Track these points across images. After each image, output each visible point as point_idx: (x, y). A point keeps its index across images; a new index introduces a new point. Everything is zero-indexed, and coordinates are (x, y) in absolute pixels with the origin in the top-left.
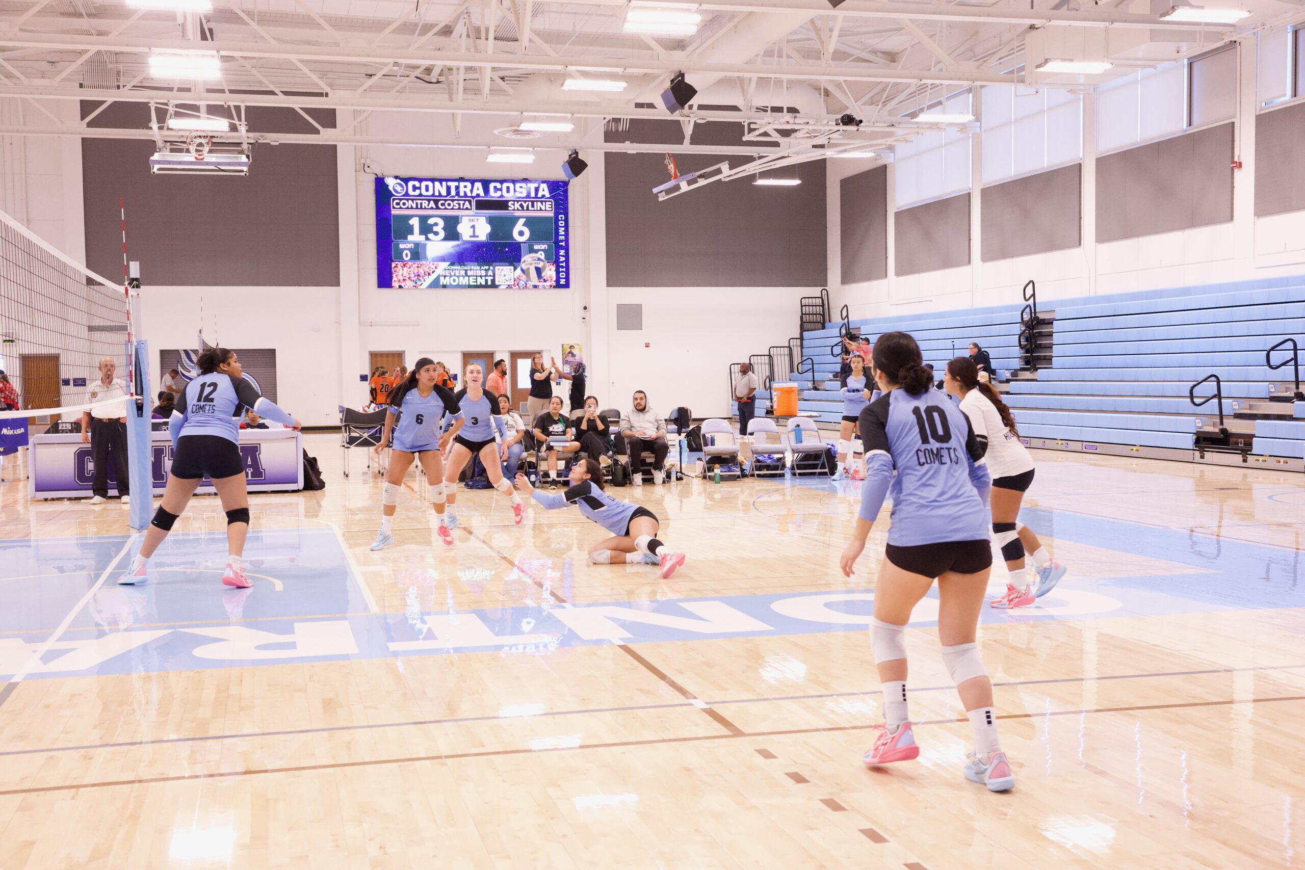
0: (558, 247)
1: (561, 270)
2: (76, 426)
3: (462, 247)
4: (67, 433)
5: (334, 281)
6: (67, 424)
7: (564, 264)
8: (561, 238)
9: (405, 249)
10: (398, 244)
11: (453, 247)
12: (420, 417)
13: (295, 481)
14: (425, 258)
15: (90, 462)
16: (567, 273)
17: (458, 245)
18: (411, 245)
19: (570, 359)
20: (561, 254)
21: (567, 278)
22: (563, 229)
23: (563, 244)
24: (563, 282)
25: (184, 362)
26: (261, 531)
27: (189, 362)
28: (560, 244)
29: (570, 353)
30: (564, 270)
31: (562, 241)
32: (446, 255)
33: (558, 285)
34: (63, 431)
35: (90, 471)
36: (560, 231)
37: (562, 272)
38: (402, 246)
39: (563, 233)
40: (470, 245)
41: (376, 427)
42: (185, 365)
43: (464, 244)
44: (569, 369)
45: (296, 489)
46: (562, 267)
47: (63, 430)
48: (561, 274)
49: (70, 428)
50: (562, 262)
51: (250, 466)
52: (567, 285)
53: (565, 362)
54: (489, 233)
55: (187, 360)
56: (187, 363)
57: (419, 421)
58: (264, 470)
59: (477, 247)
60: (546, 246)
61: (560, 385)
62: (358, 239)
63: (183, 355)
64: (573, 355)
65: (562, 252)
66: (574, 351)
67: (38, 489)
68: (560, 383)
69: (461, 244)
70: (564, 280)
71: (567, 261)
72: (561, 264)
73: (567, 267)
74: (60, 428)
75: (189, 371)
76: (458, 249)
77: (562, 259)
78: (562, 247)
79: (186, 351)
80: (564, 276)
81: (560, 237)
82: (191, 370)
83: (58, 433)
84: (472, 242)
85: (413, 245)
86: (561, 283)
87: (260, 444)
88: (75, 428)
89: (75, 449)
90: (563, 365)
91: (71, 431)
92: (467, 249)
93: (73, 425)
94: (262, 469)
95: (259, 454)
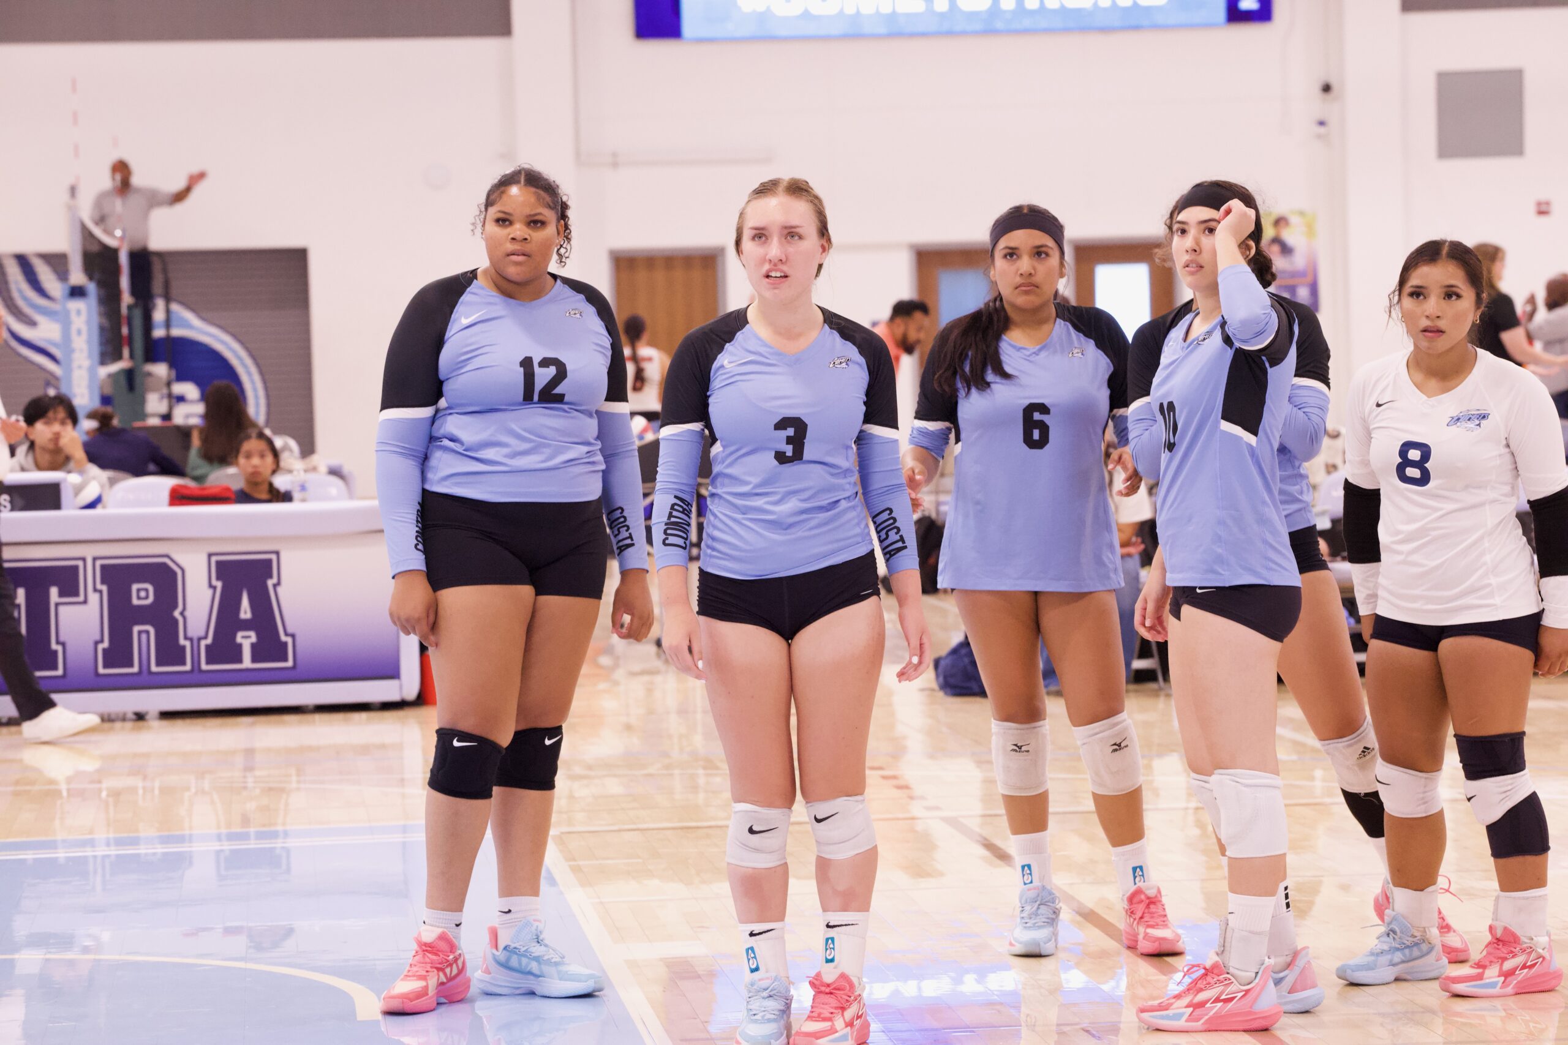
12: (1037, 416)
13: (392, 673)
25: (15, 295)
26: (286, 834)
27: (31, 294)
29: (1276, 240)
42: (20, 303)
45: (395, 697)
51: (246, 625)
55: (25, 287)
56: (25, 299)
57: (1036, 434)
58: (293, 636)
63: (14, 272)
64: (1288, 250)
75: (32, 323)
79: (22, 260)
82: (38, 317)
86: (1246, 5)
87: (277, 553)
94: (286, 634)
95: (275, 586)
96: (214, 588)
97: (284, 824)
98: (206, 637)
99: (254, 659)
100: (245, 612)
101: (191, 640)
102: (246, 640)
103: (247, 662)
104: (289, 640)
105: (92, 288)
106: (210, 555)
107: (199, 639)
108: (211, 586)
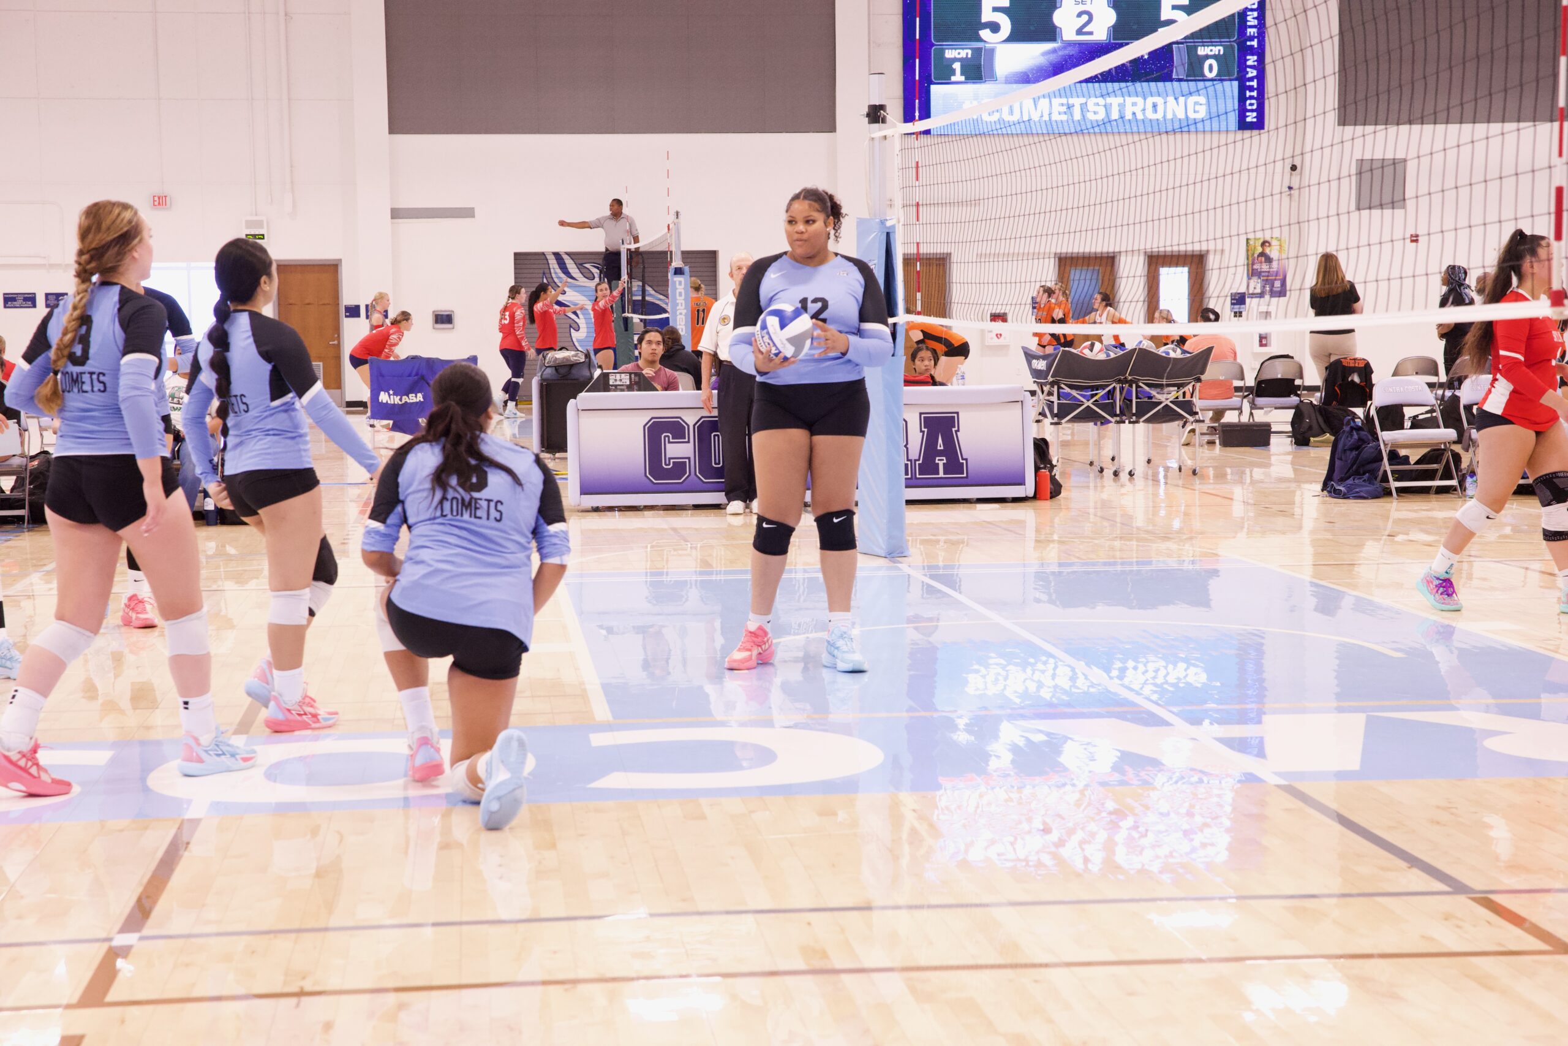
0: (1245, 51)
1: (1248, 94)
2: (637, 379)
3: (1060, 53)
4: (622, 390)
5: (828, 124)
6: (623, 375)
7: (1254, 83)
8: (1251, 31)
9: (955, 60)
10: (942, 51)
11: (1044, 54)
13: (1022, 483)
14: (992, 77)
15: (669, 442)
16: (1261, 98)
17: (1054, 51)
18: (966, 51)
19: (1265, 267)
20: (1249, 63)
21: (1260, 111)
22: (1255, 14)
23: (1255, 43)
24: (1251, 117)
27: (563, 276)
28: (1248, 43)
29: (1262, 254)
30: (1255, 94)
31: (1252, 38)
32: (1033, 69)
33: (1243, 125)
34: (616, 388)
35: (670, 459)
36: (1249, 18)
37: (1251, 98)
38: (949, 54)
39: (1255, 22)
40: (1077, 48)
41: (1108, 386)
43: (1064, 48)
44: (1259, 286)
45: (1023, 495)
46: (1251, 89)
47: (616, 386)
48: (1248, 102)
49: (628, 383)
50: (1251, 79)
51: (940, 453)
52: (1259, 125)
53: (1253, 273)
54: (1114, 27)
55: (559, 271)
56: (559, 278)
58: (966, 460)
59: (1090, 53)
60: (1221, 48)
61: (1241, 316)
62: (869, 40)
63: (553, 262)
64: (1269, 260)
65: (1252, 60)
66: (1273, 252)
67: (585, 490)
68: (1241, 313)
69: (1060, 49)
70: (1255, 114)
71: (1261, 77)
72: (1248, 84)
73: (1261, 89)
74: (611, 383)
76: (1053, 58)
77: (1252, 73)
78: (1251, 51)
79: (558, 256)
80: (1255, 107)
81: (1249, 30)
83: (608, 390)
84: (1080, 44)
85: (970, 52)
86: (1248, 120)
87: (957, 413)
88: (636, 383)
89: (644, 418)
90: (1249, 278)
91: (630, 388)
92: (1071, 57)
93: (633, 376)
94: (963, 459)
95: (958, 430)
96: (923, 432)
97: (958, 561)
98: (919, 460)
99: (945, 473)
100: (940, 446)
101: (911, 461)
102: (941, 462)
103: (941, 474)
104: (964, 462)
105: (687, 269)
106: (921, 414)
107: (915, 460)
108: (921, 431)
